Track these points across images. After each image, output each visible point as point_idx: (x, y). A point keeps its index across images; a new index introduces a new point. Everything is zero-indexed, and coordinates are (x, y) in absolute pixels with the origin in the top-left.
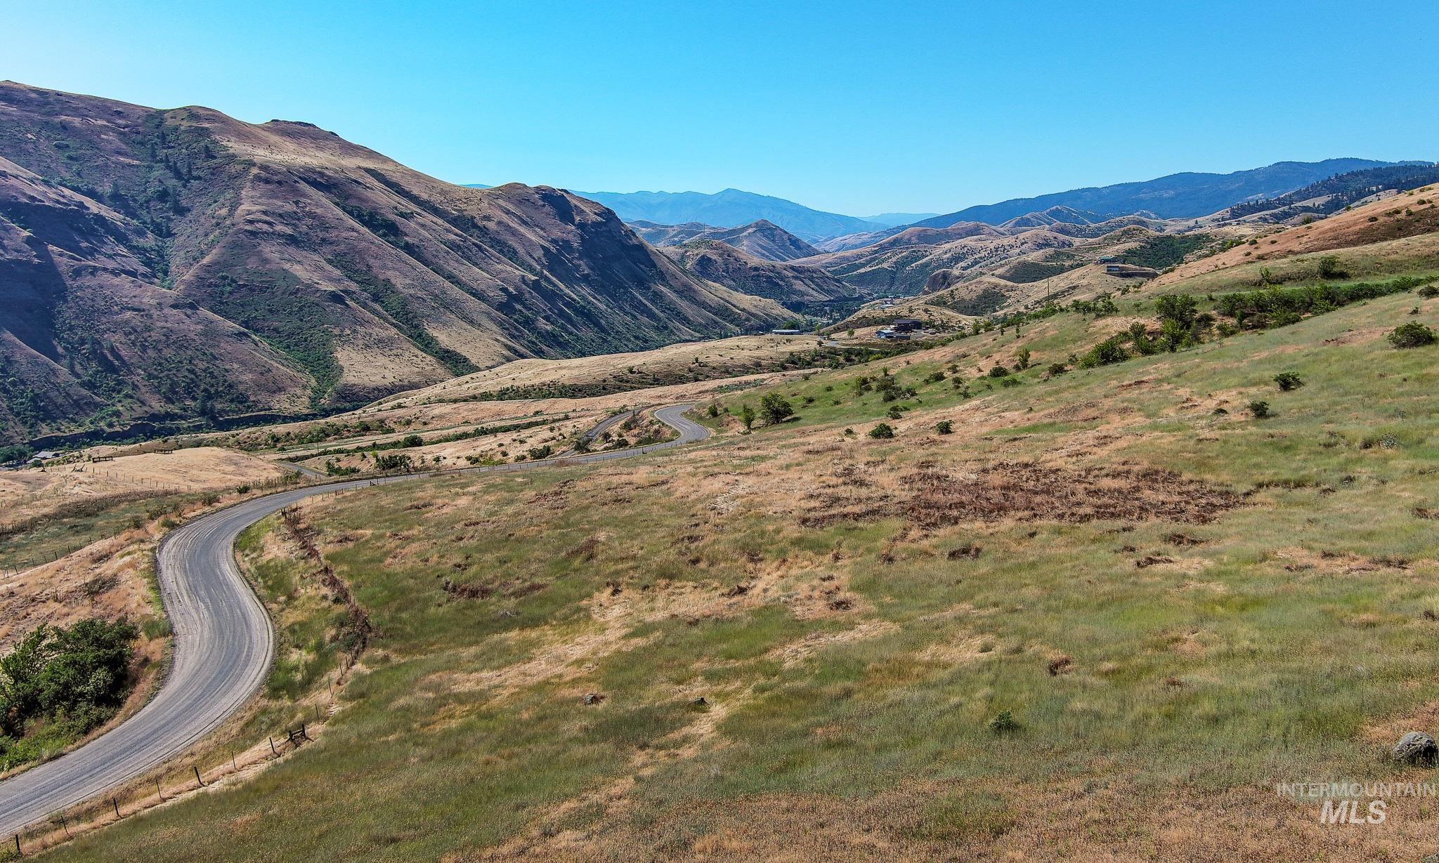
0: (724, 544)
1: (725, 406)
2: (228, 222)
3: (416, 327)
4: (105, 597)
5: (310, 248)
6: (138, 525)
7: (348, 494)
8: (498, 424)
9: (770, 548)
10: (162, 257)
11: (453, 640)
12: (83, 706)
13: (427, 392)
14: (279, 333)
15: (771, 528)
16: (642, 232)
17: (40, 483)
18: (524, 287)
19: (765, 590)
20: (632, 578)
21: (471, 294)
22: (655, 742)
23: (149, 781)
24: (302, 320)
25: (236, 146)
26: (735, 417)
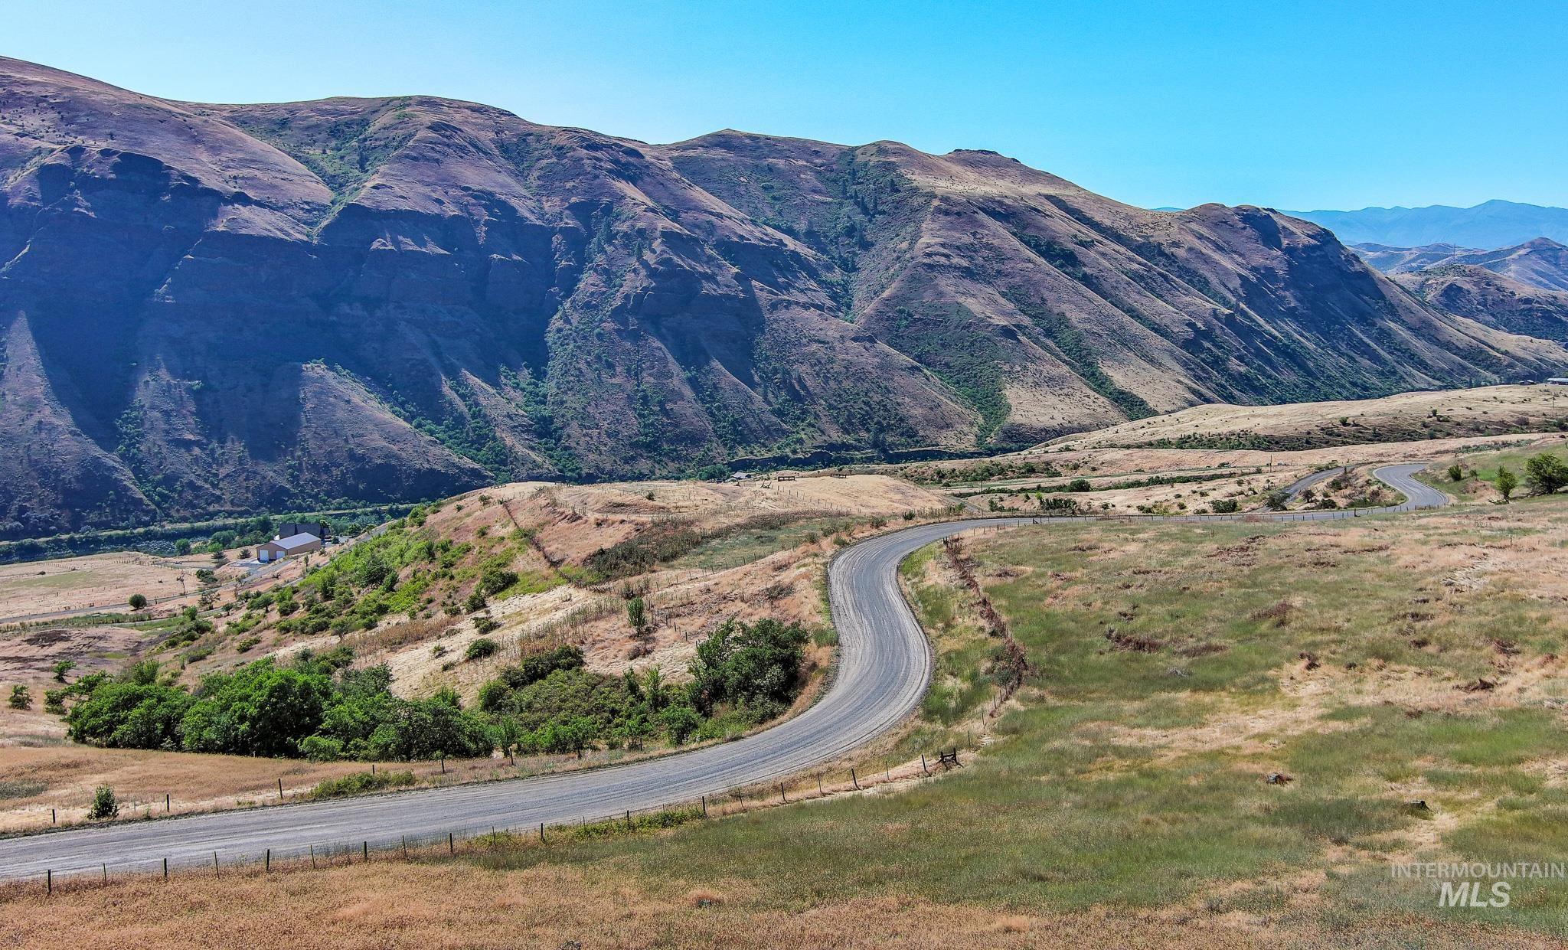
0: (1464, 625)
1: (1473, 468)
2: (908, 256)
3: (1090, 365)
4: (782, 602)
5: (984, 280)
6: (813, 540)
7: (1010, 529)
8: (1176, 474)
9: (1532, 639)
10: (846, 291)
11: (1114, 690)
12: (759, 698)
13: (1097, 436)
14: (950, 368)
15: (1534, 615)
16: (1367, 258)
17: (735, 495)
18: (1215, 321)
19: (1521, 690)
20: (1334, 653)
21: (1153, 329)
22: (1356, 839)
23: (812, 776)
24: (972, 355)
25: (919, 178)
26: (1487, 483)
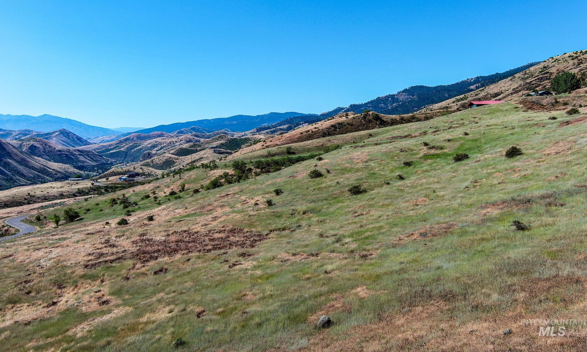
0: (45, 281)
1: (44, 215)
9: (69, 281)
15: (69, 271)
19: (67, 302)
26: (51, 220)
